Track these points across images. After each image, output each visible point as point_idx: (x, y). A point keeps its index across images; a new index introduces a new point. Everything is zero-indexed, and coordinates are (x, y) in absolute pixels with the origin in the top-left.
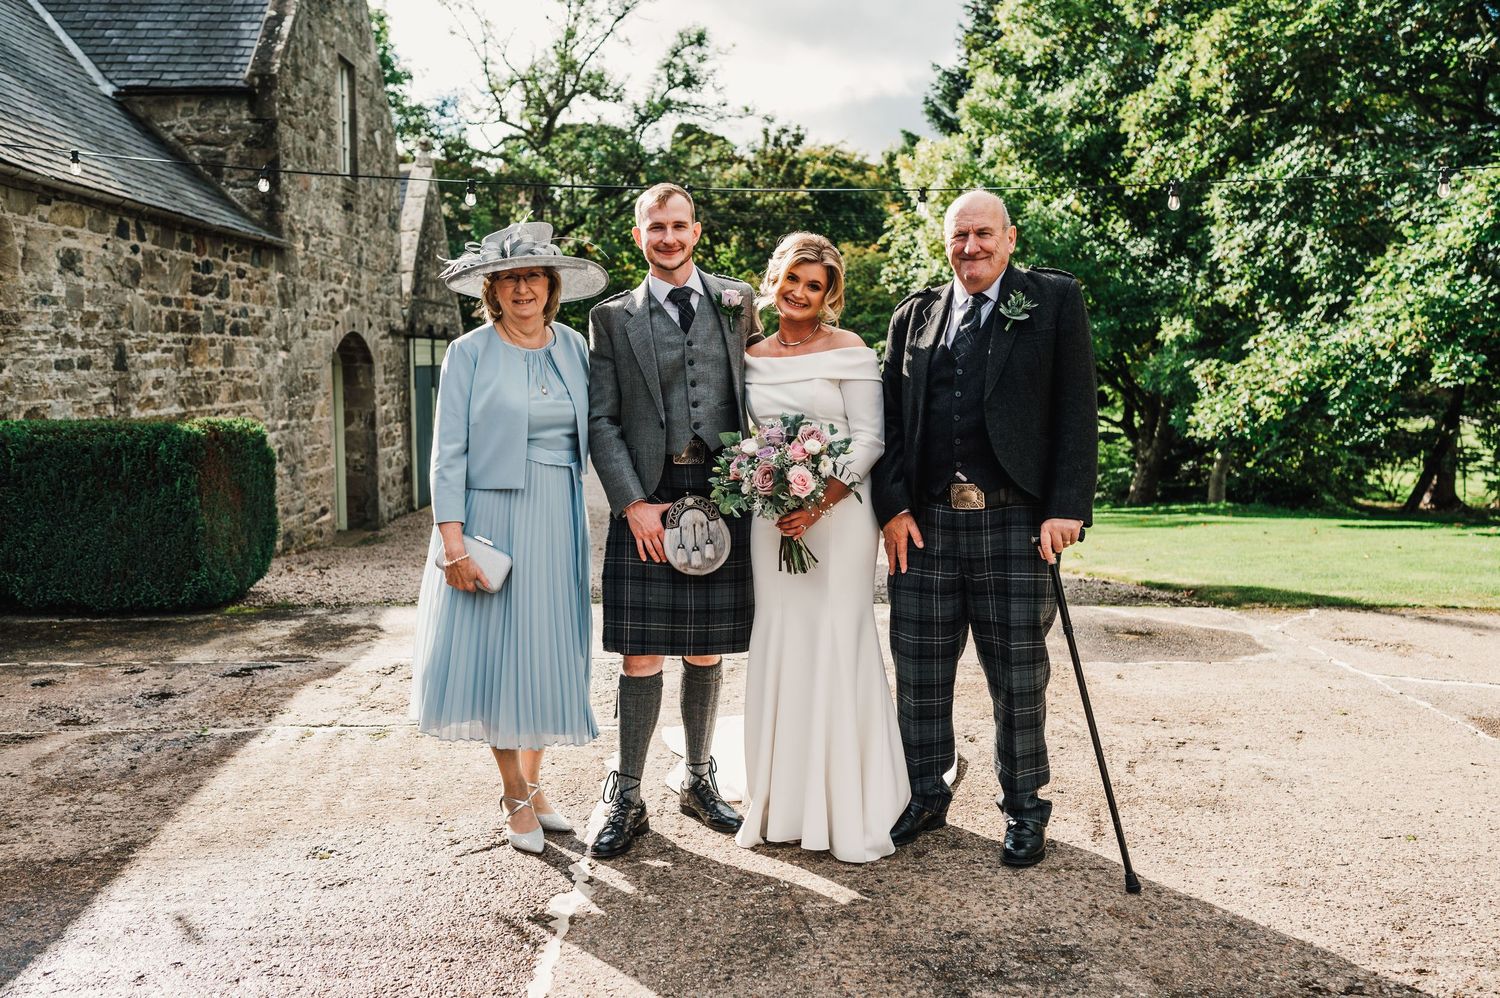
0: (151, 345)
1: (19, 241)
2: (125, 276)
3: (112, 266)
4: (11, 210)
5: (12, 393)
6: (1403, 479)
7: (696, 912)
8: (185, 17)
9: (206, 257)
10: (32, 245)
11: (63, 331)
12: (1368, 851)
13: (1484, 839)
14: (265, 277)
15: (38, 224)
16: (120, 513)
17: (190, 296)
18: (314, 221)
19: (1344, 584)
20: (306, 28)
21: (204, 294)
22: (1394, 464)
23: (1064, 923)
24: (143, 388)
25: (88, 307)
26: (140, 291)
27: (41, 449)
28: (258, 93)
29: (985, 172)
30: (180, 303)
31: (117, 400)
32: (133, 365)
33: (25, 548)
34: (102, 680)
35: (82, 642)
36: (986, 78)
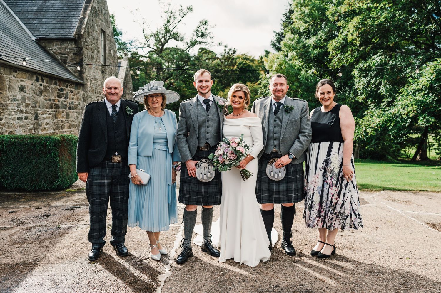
0: (45, 112)
1: (8, 83)
2: (38, 93)
3: (34, 90)
4: (5, 74)
5: (5, 127)
6: (411, 151)
7: (201, 280)
8: (56, 18)
9: (62, 87)
10: (11, 84)
11: (20, 109)
12: (395, 262)
13: (429, 259)
14: (79, 93)
15: (13, 78)
16: (36, 162)
17: (57, 98)
18: (93, 76)
19: (392, 184)
20: (91, 21)
21: (61, 98)
22: (409, 147)
23: (307, 283)
24: (43, 125)
25: (27, 102)
26: (42, 97)
27: (13, 143)
28: (77, 40)
29: (289, 62)
30: (54, 100)
31: (35, 129)
32: (40, 118)
33: (8, 172)
34: (30, 211)
35: (24, 200)
36: (289, 35)
